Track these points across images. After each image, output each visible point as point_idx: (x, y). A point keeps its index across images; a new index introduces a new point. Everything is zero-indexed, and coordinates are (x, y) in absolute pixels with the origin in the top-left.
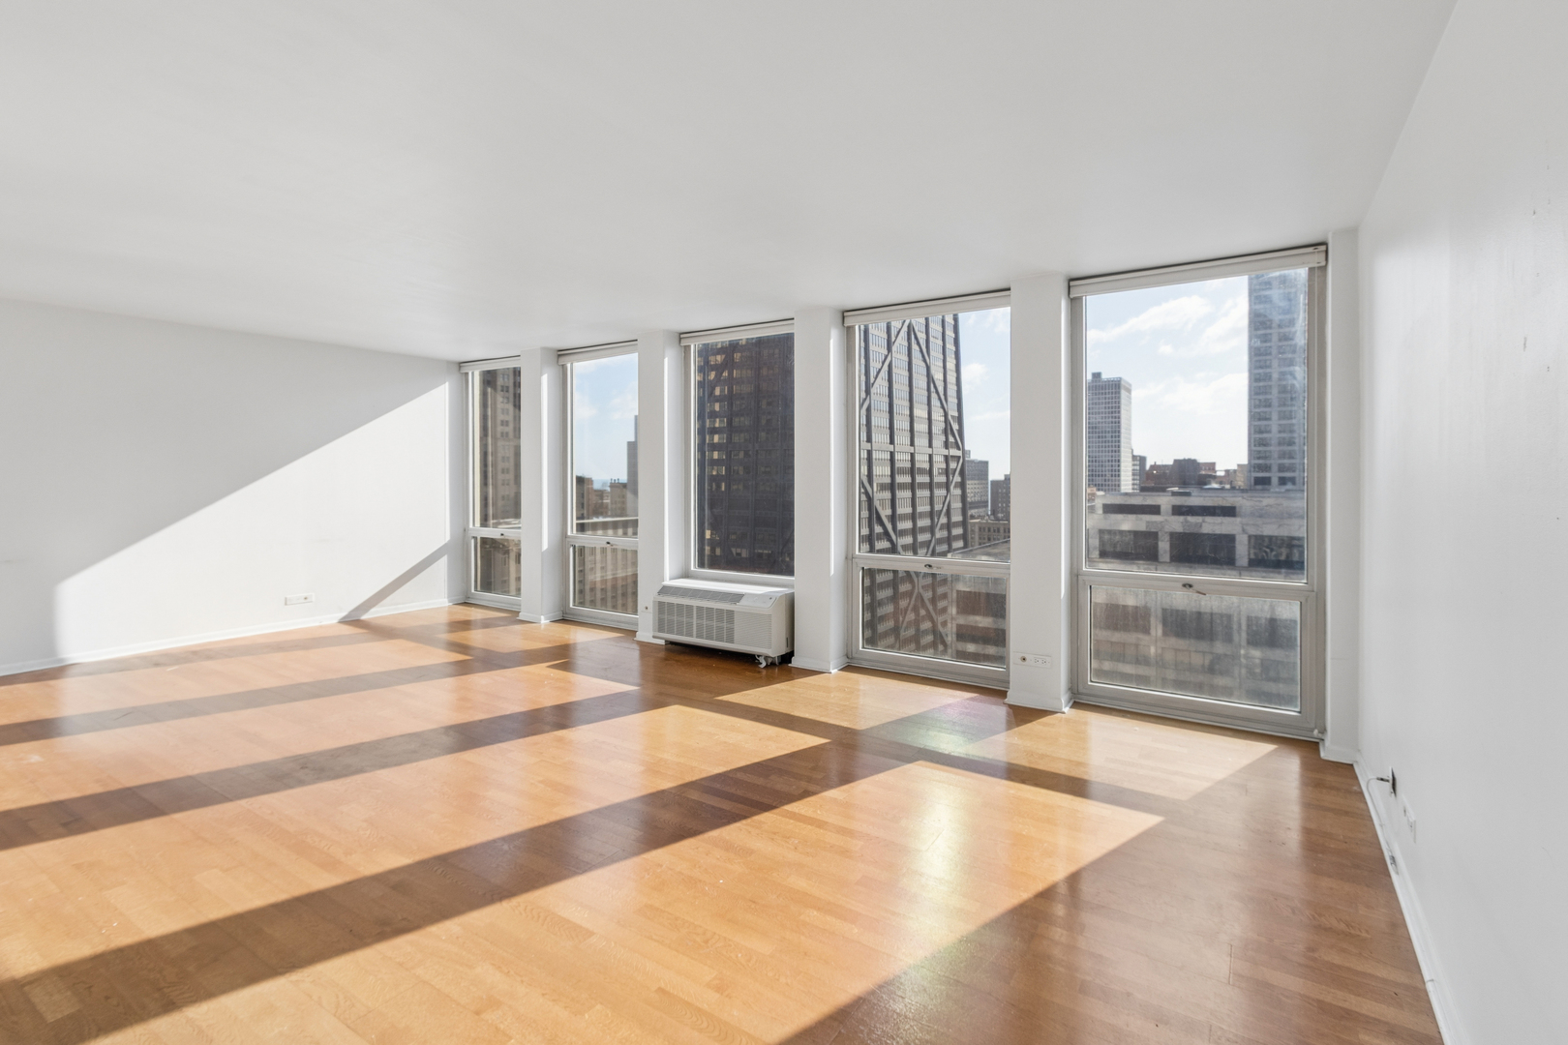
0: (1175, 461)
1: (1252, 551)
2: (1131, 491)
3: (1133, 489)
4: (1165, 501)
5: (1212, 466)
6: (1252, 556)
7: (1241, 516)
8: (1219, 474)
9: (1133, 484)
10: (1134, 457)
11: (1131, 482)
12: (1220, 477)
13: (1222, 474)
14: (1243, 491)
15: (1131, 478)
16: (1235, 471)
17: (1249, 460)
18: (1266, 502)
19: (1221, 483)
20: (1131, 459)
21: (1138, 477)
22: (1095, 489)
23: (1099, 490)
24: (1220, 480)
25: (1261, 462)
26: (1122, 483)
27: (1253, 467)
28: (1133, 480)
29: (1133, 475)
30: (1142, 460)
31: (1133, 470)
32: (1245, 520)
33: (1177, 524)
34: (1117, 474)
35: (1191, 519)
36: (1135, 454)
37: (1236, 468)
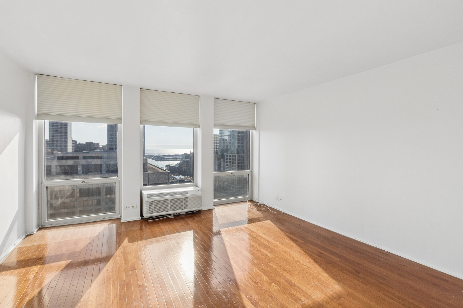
0: (86, 142)
1: (107, 168)
2: (71, 152)
3: (72, 151)
4: (81, 155)
5: (98, 144)
6: (107, 170)
7: (104, 159)
8: (100, 147)
9: (72, 150)
10: (73, 141)
11: (71, 149)
12: (101, 148)
13: (102, 147)
14: (106, 151)
15: (71, 148)
16: (105, 146)
17: (108, 143)
18: (111, 154)
19: (100, 149)
20: (71, 142)
21: (74, 148)
22: (57, 151)
23: (59, 152)
24: (101, 149)
25: (111, 143)
26: (68, 149)
27: (108, 145)
28: (72, 148)
29: (72, 146)
30: (76, 142)
31: (72, 145)
32: (105, 160)
33: (84, 162)
34: (66, 146)
35: (89, 160)
36: (73, 140)
37: (105, 145)
